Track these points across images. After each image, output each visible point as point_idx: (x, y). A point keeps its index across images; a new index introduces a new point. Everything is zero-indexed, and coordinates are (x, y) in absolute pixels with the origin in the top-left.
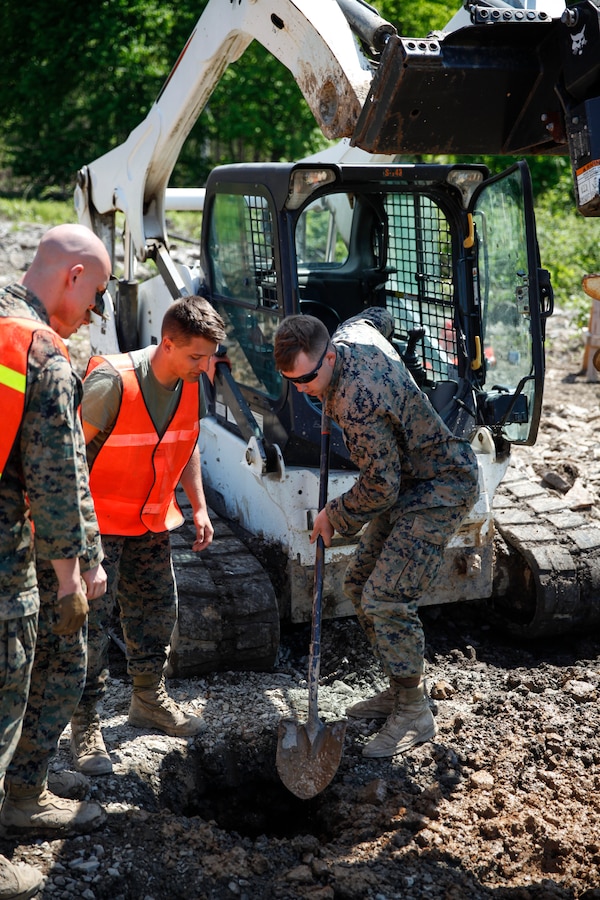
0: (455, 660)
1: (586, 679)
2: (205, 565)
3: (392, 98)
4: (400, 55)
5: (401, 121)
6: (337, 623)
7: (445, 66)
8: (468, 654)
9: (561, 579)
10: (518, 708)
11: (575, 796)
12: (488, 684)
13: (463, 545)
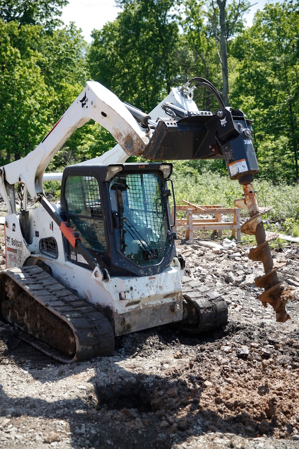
0: (174, 345)
1: (227, 345)
2: (83, 317)
3: (161, 141)
4: (164, 127)
5: (163, 149)
6: (131, 335)
7: (179, 130)
8: (177, 342)
9: (207, 310)
10: (209, 358)
11: (239, 385)
12: (193, 351)
13: (173, 301)
